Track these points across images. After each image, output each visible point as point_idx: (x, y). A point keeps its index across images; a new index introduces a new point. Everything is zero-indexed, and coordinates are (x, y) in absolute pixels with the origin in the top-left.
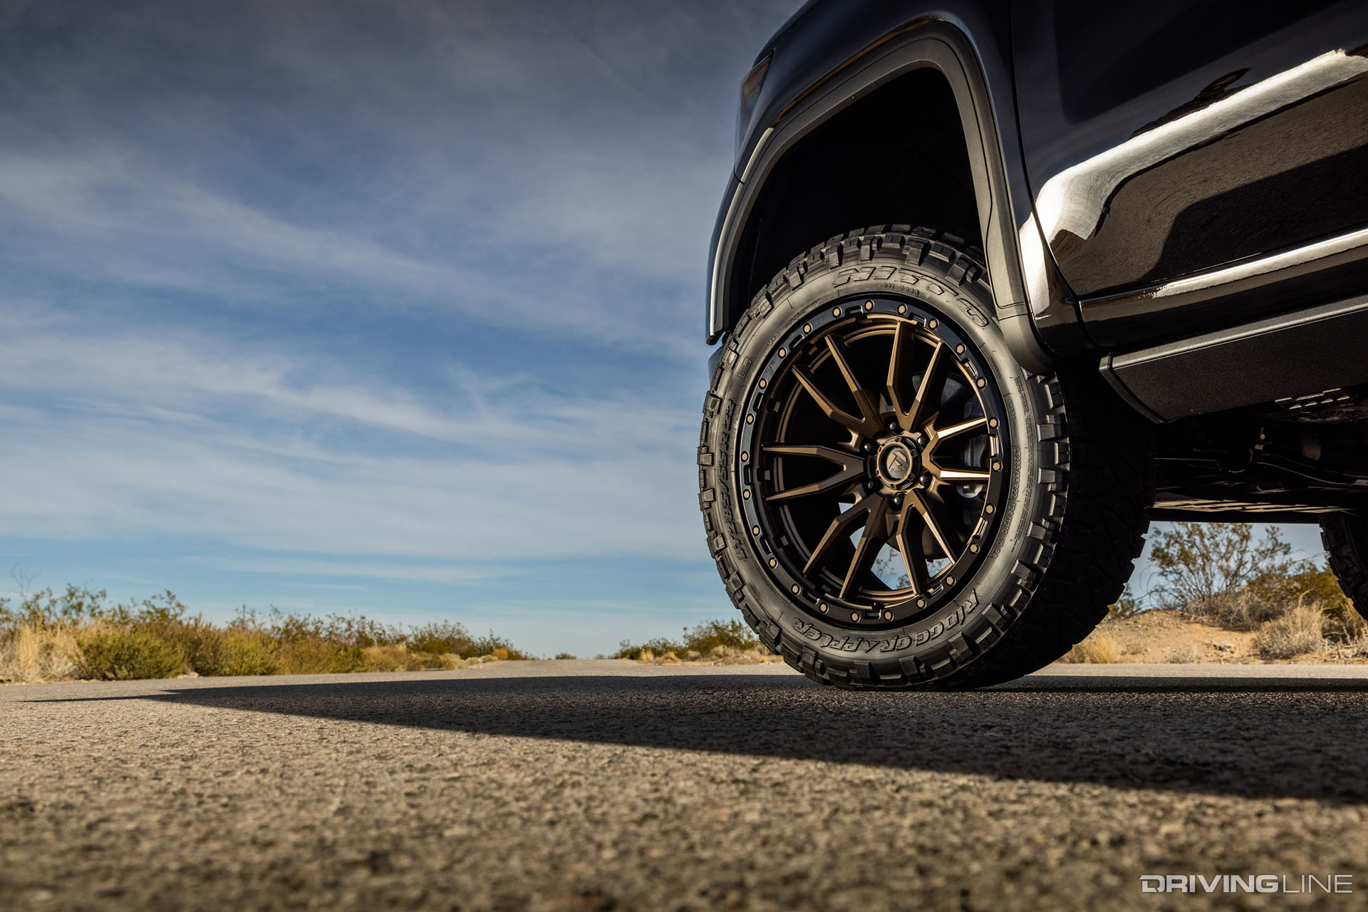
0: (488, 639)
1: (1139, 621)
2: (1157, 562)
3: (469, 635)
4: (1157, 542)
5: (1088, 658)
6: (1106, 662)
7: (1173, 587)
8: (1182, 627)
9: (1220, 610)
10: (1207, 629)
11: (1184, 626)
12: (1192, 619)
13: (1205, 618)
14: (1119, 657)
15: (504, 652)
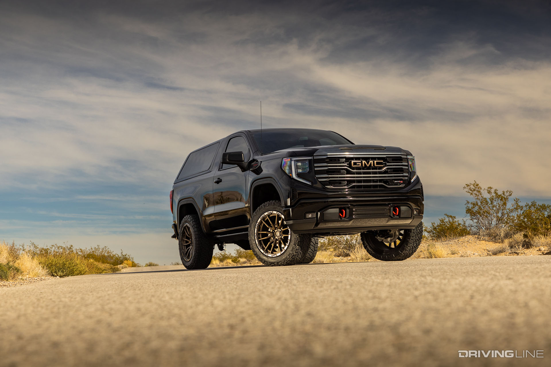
0: (120, 255)
1: (460, 240)
2: (469, 214)
3: (114, 253)
4: (467, 206)
5: (433, 257)
6: (440, 257)
7: (476, 225)
8: (477, 242)
9: (494, 235)
10: (487, 243)
11: (478, 242)
12: (481, 239)
13: (486, 238)
14: (445, 256)
15: (130, 262)
